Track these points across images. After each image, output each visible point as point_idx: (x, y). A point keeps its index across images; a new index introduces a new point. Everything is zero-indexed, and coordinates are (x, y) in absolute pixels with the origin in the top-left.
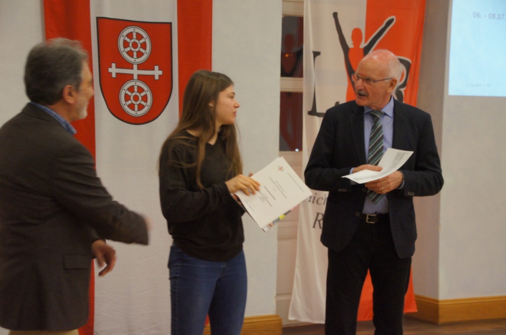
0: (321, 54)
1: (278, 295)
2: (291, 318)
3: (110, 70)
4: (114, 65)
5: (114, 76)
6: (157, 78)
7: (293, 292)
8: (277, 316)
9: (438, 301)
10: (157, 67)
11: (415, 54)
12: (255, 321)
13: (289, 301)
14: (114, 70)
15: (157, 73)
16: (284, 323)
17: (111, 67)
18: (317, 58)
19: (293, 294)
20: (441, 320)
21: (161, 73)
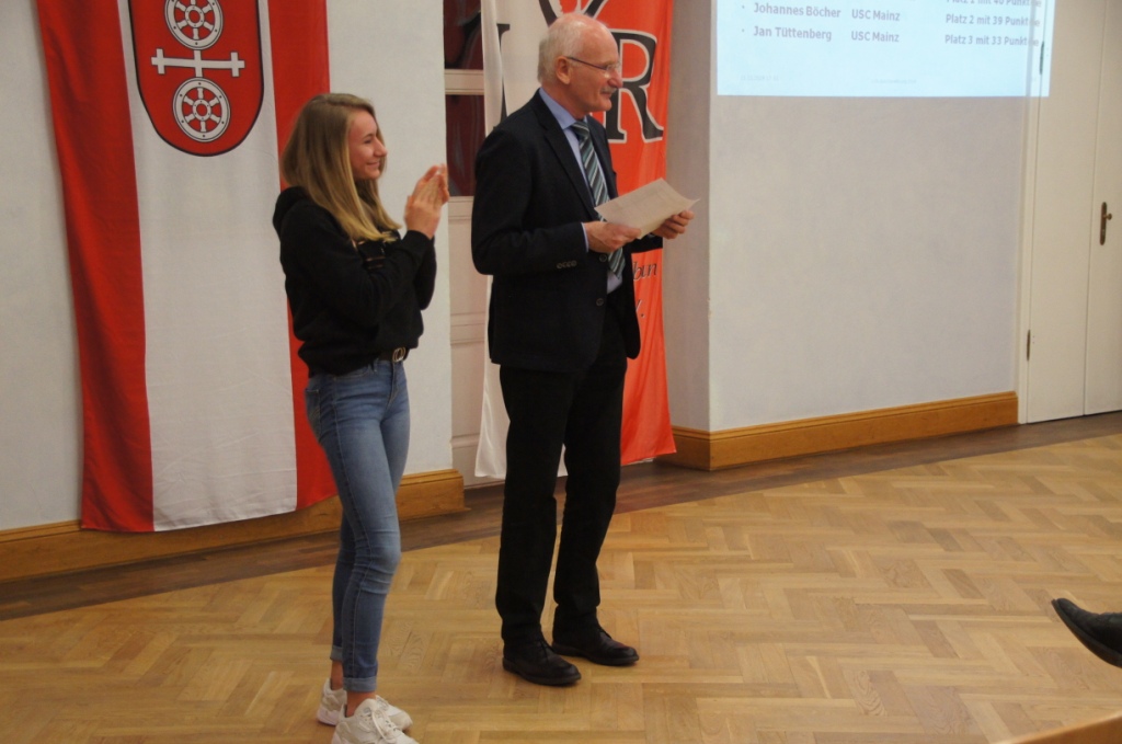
0: (511, 27)
1: (454, 437)
2: (479, 474)
3: (154, 61)
4: (160, 52)
5: (161, 71)
6: (236, 73)
7: (482, 432)
8: (453, 472)
9: (708, 434)
10: (234, 55)
11: (663, 26)
12: (420, 480)
13: (475, 447)
14: (160, 61)
15: (235, 64)
16: (467, 483)
17: (155, 56)
18: (505, 34)
19: (481, 435)
20: (714, 464)
21: (242, 64)
